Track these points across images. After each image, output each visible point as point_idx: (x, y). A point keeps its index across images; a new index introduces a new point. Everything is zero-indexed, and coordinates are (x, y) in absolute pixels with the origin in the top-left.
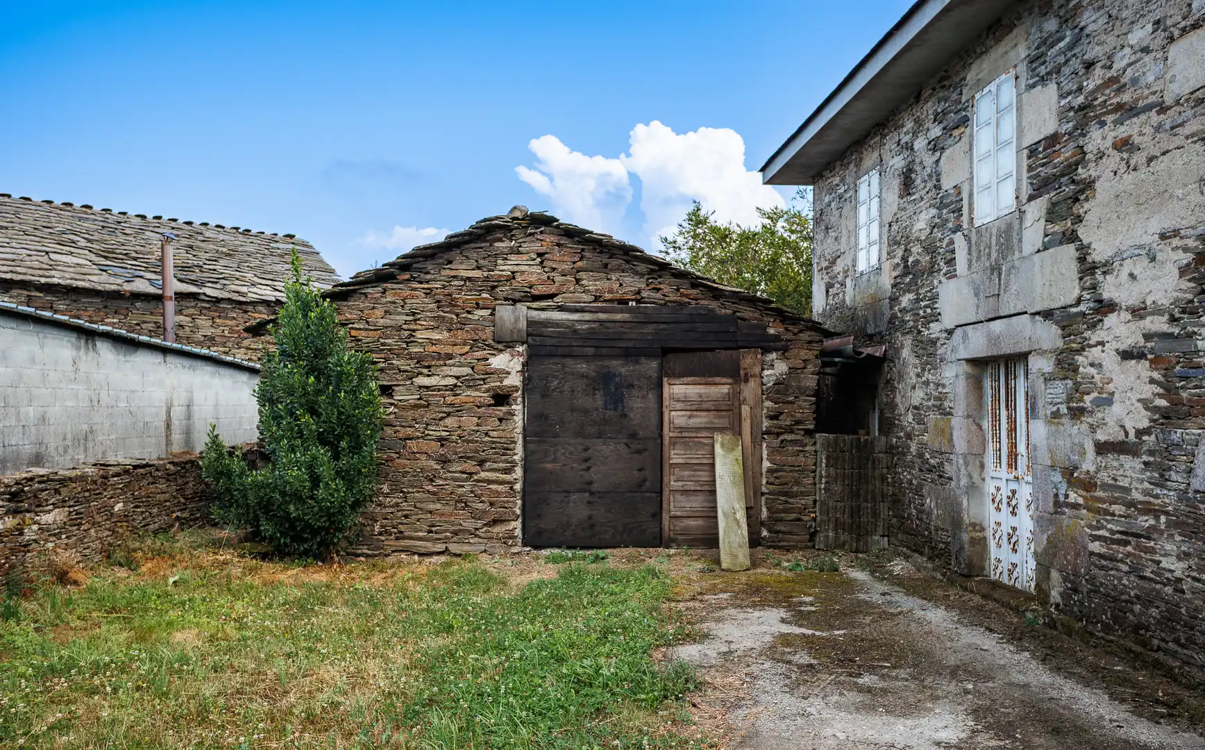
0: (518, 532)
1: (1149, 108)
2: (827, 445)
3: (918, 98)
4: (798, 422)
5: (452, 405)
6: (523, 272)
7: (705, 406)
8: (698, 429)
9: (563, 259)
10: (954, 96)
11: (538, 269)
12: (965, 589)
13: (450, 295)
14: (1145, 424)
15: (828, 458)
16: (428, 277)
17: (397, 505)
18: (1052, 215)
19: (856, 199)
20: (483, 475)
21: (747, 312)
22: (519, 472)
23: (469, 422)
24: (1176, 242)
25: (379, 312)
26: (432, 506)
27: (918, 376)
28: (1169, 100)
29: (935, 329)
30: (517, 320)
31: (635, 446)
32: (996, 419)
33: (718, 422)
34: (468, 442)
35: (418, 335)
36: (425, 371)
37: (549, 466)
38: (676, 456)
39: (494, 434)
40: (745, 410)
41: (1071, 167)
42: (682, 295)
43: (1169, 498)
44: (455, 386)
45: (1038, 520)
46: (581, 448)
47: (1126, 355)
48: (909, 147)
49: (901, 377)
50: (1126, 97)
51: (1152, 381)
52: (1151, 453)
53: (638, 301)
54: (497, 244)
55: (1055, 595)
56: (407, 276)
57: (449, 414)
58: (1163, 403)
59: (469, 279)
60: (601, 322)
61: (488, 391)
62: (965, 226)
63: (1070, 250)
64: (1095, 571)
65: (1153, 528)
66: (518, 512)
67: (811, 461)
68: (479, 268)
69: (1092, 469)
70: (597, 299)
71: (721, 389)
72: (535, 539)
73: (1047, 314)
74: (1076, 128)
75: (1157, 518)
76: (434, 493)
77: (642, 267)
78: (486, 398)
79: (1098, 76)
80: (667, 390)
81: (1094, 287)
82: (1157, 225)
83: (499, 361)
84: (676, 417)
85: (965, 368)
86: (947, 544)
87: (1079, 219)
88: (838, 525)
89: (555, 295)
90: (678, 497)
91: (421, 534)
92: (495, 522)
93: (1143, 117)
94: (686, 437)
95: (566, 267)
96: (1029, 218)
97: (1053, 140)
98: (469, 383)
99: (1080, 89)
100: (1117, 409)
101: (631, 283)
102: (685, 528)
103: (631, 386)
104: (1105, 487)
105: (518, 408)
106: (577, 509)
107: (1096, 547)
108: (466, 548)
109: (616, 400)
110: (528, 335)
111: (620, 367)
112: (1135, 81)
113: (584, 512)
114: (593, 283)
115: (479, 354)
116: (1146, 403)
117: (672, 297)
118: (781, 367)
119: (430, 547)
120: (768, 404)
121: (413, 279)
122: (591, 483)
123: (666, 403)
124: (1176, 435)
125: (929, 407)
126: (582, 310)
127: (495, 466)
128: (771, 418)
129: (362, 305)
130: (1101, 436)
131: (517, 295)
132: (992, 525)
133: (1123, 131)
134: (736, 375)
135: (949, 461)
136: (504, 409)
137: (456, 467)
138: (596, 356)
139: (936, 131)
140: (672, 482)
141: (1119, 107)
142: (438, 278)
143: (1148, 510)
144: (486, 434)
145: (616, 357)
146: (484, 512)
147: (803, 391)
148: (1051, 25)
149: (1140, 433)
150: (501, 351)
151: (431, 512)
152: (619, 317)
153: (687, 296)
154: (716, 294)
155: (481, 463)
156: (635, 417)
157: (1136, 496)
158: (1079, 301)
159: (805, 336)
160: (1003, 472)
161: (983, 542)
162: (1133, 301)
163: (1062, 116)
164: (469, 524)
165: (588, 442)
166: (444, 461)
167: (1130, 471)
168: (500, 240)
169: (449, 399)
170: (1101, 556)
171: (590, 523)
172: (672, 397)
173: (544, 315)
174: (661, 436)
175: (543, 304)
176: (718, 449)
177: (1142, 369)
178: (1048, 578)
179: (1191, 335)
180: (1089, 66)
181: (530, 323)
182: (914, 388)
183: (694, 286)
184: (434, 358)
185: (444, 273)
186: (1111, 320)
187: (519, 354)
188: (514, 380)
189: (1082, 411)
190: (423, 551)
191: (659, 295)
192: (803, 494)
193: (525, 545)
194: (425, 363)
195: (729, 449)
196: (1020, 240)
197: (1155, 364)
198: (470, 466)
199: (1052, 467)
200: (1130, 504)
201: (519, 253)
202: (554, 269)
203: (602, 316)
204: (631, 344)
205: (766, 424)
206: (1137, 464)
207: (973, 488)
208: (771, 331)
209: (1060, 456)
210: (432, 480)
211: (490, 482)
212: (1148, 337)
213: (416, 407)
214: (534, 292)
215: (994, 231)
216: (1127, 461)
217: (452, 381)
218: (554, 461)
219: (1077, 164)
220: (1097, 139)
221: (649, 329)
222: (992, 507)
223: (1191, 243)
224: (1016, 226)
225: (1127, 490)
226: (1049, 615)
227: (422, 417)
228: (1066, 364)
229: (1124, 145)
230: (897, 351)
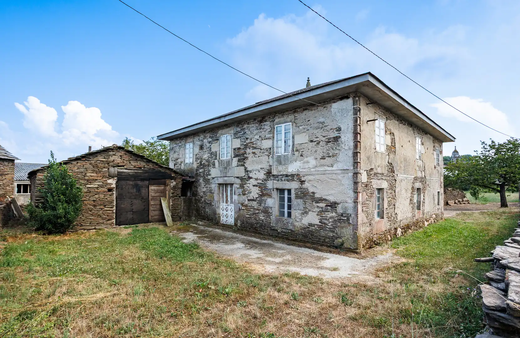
0: (114, 222)
1: (259, 149)
2: (184, 199)
3: (205, 132)
4: (178, 195)
5: (97, 192)
6: (116, 160)
7: (158, 191)
8: (157, 197)
9: (127, 157)
10: (215, 135)
11: (120, 159)
12: (218, 226)
13: (97, 164)
14: (258, 196)
15: (184, 202)
16: (91, 160)
17: (81, 218)
18: (239, 161)
19: (185, 147)
20: (105, 209)
21: (168, 171)
22: (115, 208)
23: (102, 196)
24: (263, 170)
25: (76, 168)
26: (91, 217)
27: (204, 186)
28: (262, 149)
29: (209, 177)
30: (115, 171)
31: (143, 201)
32: (223, 194)
33: (162, 195)
34: (101, 201)
35: (87, 174)
36: (89, 183)
37: (123, 206)
38: (152, 203)
39: (109, 199)
40: (167, 192)
41: (243, 154)
42: (154, 167)
43: (261, 208)
44: (98, 187)
45: (235, 213)
46: (130, 202)
47: (254, 186)
48: (202, 141)
49: (200, 186)
50: (254, 146)
51: (259, 190)
52: (258, 201)
53: (144, 168)
54: (110, 153)
55: (239, 225)
56: (85, 159)
57: (96, 194)
58: (261, 193)
59: (102, 161)
60: (135, 172)
61: (107, 188)
62: (218, 159)
63: (243, 168)
64: (247, 220)
65: (258, 212)
66: (115, 217)
67: (180, 202)
68: (104, 158)
69: (247, 203)
70: (134, 167)
71: (162, 188)
72: (118, 223)
73: (238, 177)
74: (244, 148)
75: (259, 211)
76: (91, 214)
77: (145, 160)
78: (106, 190)
79: (248, 141)
80: (150, 188)
81: (248, 174)
82: (260, 166)
83: (110, 181)
84: (152, 194)
85: (217, 185)
86: (212, 218)
87: (245, 163)
88: (185, 215)
89: (124, 166)
90: (153, 211)
91: (88, 225)
92: (109, 220)
93: (258, 150)
94: (154, 198)
95: (127, 159)
96: (234, 161)
97: (239, 149)
98: (102, 187)
99: (245, 142)
100: (252, 194)
101: (142, 164)
102: (154, 218)
103: (142, 187)
104: (249, 206)
105: (115, 192)
106: (130, 216)
107: (248, 216)
108: (100, 227)
109: (139, 190)
110: (118, 175)
111: (140, 183)
112: (256, 144)
113: (131, 216)
114: (133, 163)
115: (104, 179)
116: (258, 194)
117: (152, 167)
118: (174, 183)
119: (90, 227)
120: (172, 191)
121: (86, 160)
122: (133, 209)
123: (150, 191)
124: (263, 198)
125: (207, 192)
126: (131, 170)
127: (109, 206)
128: (172, 194)
129: (71, 166)
130: (249, 198)
131: (115, 165)
132: (221, 213)
133: (254, 151)
134: (165, 184)
135: (213, 202)
136: (111, 193)
137: (98, 207)
138: (134, 180)
139: (210, 140)
140: (151, 208)
141: (253, 147)
142: (93, 160)
143: (258, 210)
144: (106, 199)
145: (139, 180)
146: (106, 218)
147: (179, 188)
148: (239, 129)
149: (256, 198)
150: (110, 179)
151: (90, 219)
152: (140, 171)
153: (155, 167)
154: (161, 167)
155: (105, 206)
156: (143, 194)
157: (256, 207)
158: (245, 176)
159: (179, 177)
160: (225, 204)
161: (220, 217)
162: (256, 177)
163: (241, 145)
164: (101, 221)
165: (132, 200)
166: (95, 206)
167: (255, 204)
168: (110, 152)
169: (96, 191)
170: (248, 217)
171: (133, 219)
172: (151, 190)
173: (122, 170)
174: (149, 198)
175: (122, 168)
176: (162, 201)
177: (257, 188)
178: (237, 222)
179: (265, 184)
180: (247, 139)
181: (118, 172)
182: (203, 188)
183: (156, 165)
184: (92, 180)
185: (95, 159)
186: (251, 180)
187: (115, 180)
188: (114, 186)
189: (245, 194)
190: (88, 229)
191: (149, 167)
192: (179, 210)
193: (116, 225)
194: (89, 181)
195: (164, 201)
196: (232, 164)
197: (259, 187)
198: (102, 207)
199: (239, 203)
200: (255, 209)
201: (115, 155)
202: (124, 160)
203: (136, 171)
204: (142, 178)
205: (171, 195)
206: (256, 203)
207: (218, 207)
208: (173, 175)
209: (240, 202)
210: (91, 211)
211: (107, 210)
212: (258, 183)
213: (87, 192)
214: (119, 165)
215: (225, 161)
216: (254, 202)
217: (97, 186)
218: (124, 205)
219: (244, 154)
220: (248, 151)
221: (147, 174)
222: (221, 211)
223: (266, 170)
224: (231, 161)
225: (254, 207)
226: (238, 228)
227: (89, 195)
228: (242, 186)
229: (254, 153)
230: (198, 181)
